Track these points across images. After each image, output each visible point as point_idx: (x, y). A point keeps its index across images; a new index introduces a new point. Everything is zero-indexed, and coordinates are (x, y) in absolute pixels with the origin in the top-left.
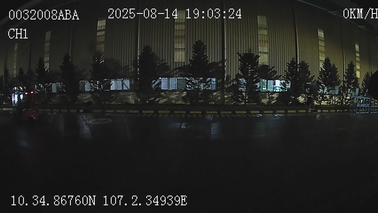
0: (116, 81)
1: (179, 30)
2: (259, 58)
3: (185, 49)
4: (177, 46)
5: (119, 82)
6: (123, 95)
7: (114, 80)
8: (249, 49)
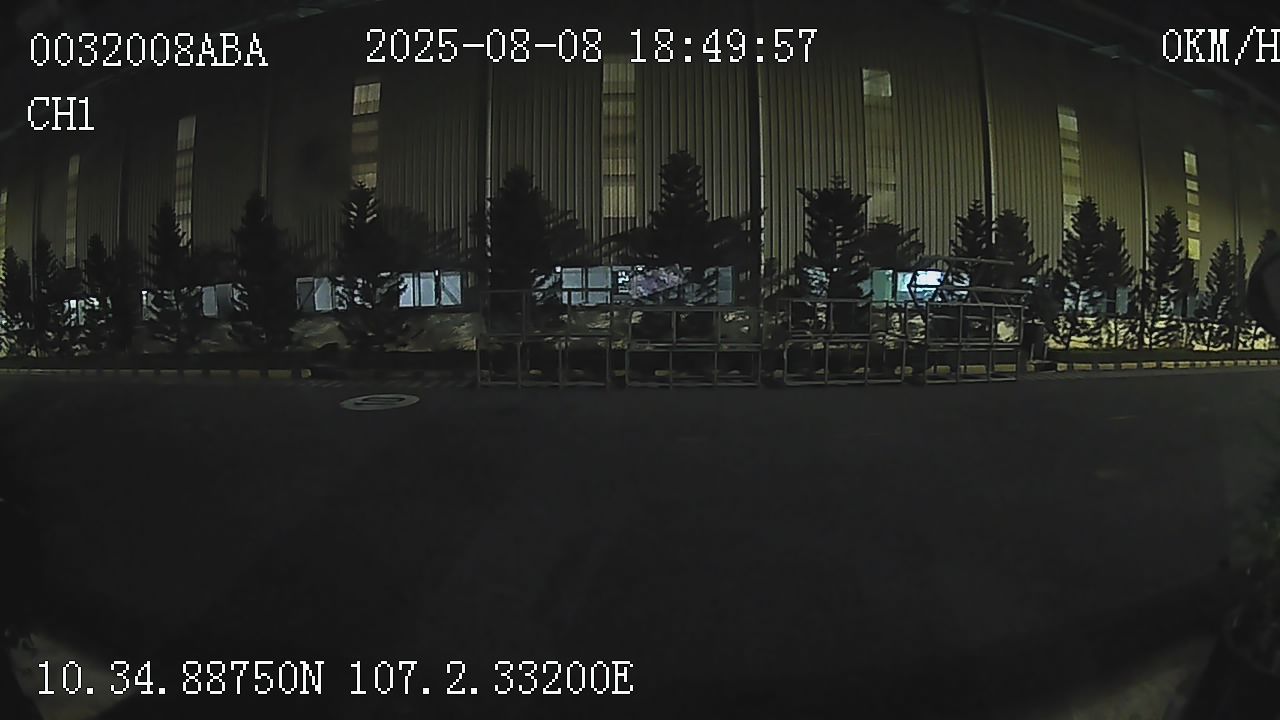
0: (416, 279)
1: (618, 118)
2: (868, 203)
3: (635, 175)
4: (609, 167)
5: (428, 281)
6: (438, 322)
7: (411, 275)
8: (835, 176)
